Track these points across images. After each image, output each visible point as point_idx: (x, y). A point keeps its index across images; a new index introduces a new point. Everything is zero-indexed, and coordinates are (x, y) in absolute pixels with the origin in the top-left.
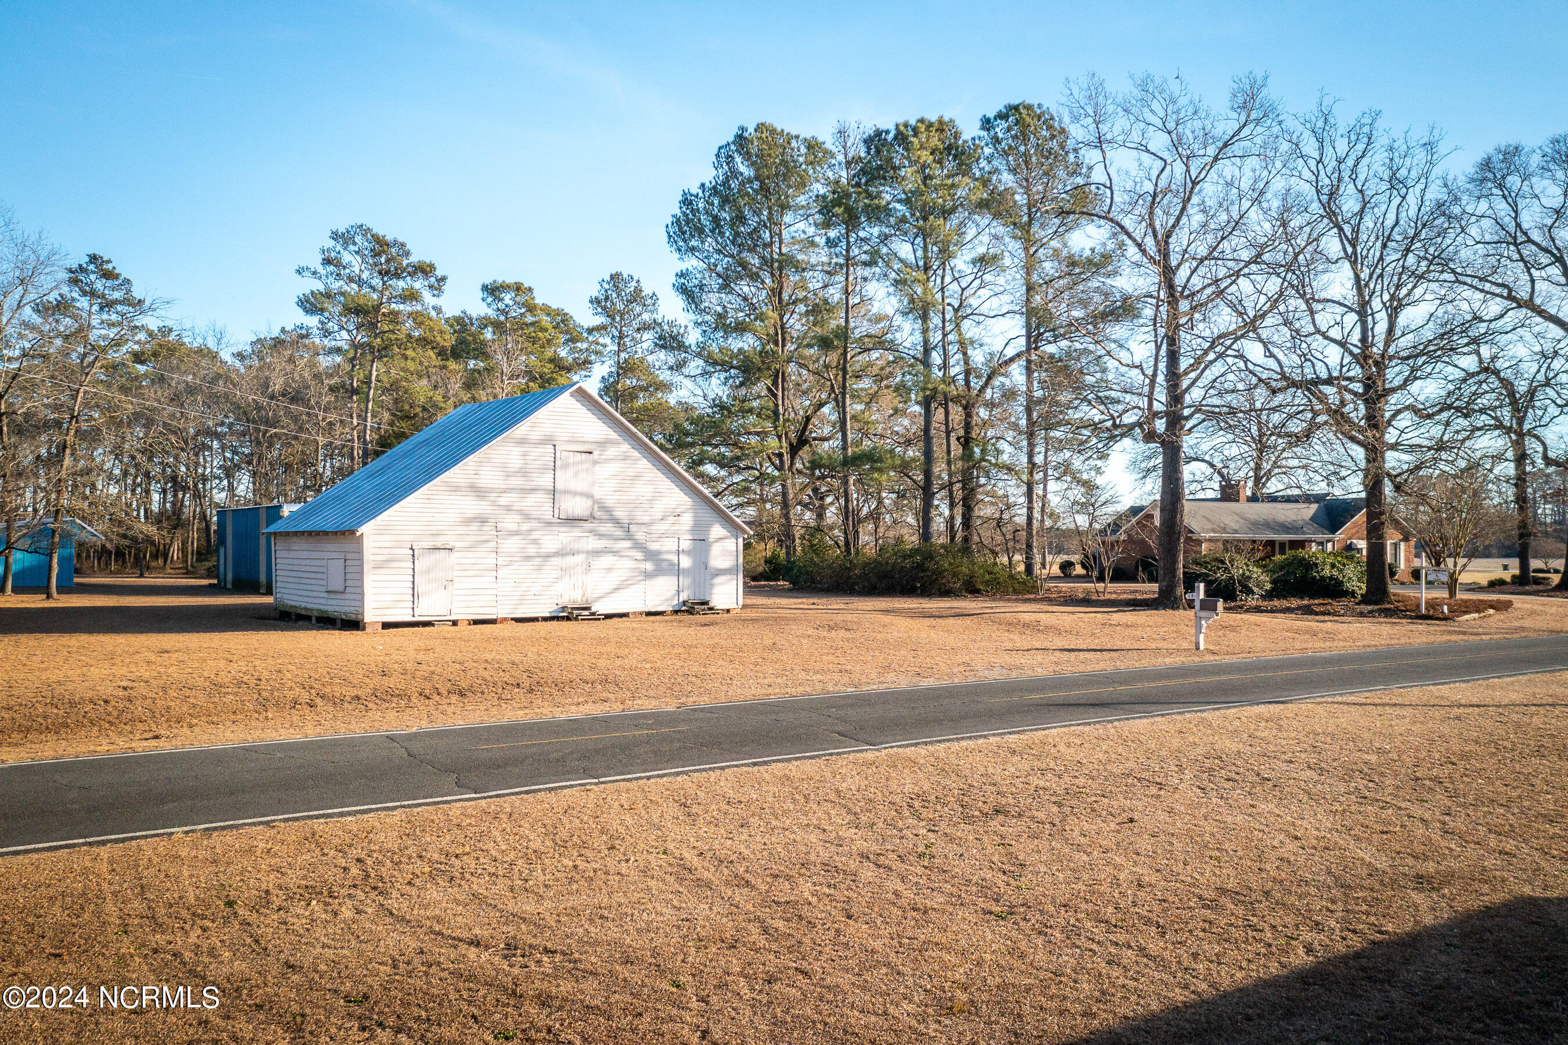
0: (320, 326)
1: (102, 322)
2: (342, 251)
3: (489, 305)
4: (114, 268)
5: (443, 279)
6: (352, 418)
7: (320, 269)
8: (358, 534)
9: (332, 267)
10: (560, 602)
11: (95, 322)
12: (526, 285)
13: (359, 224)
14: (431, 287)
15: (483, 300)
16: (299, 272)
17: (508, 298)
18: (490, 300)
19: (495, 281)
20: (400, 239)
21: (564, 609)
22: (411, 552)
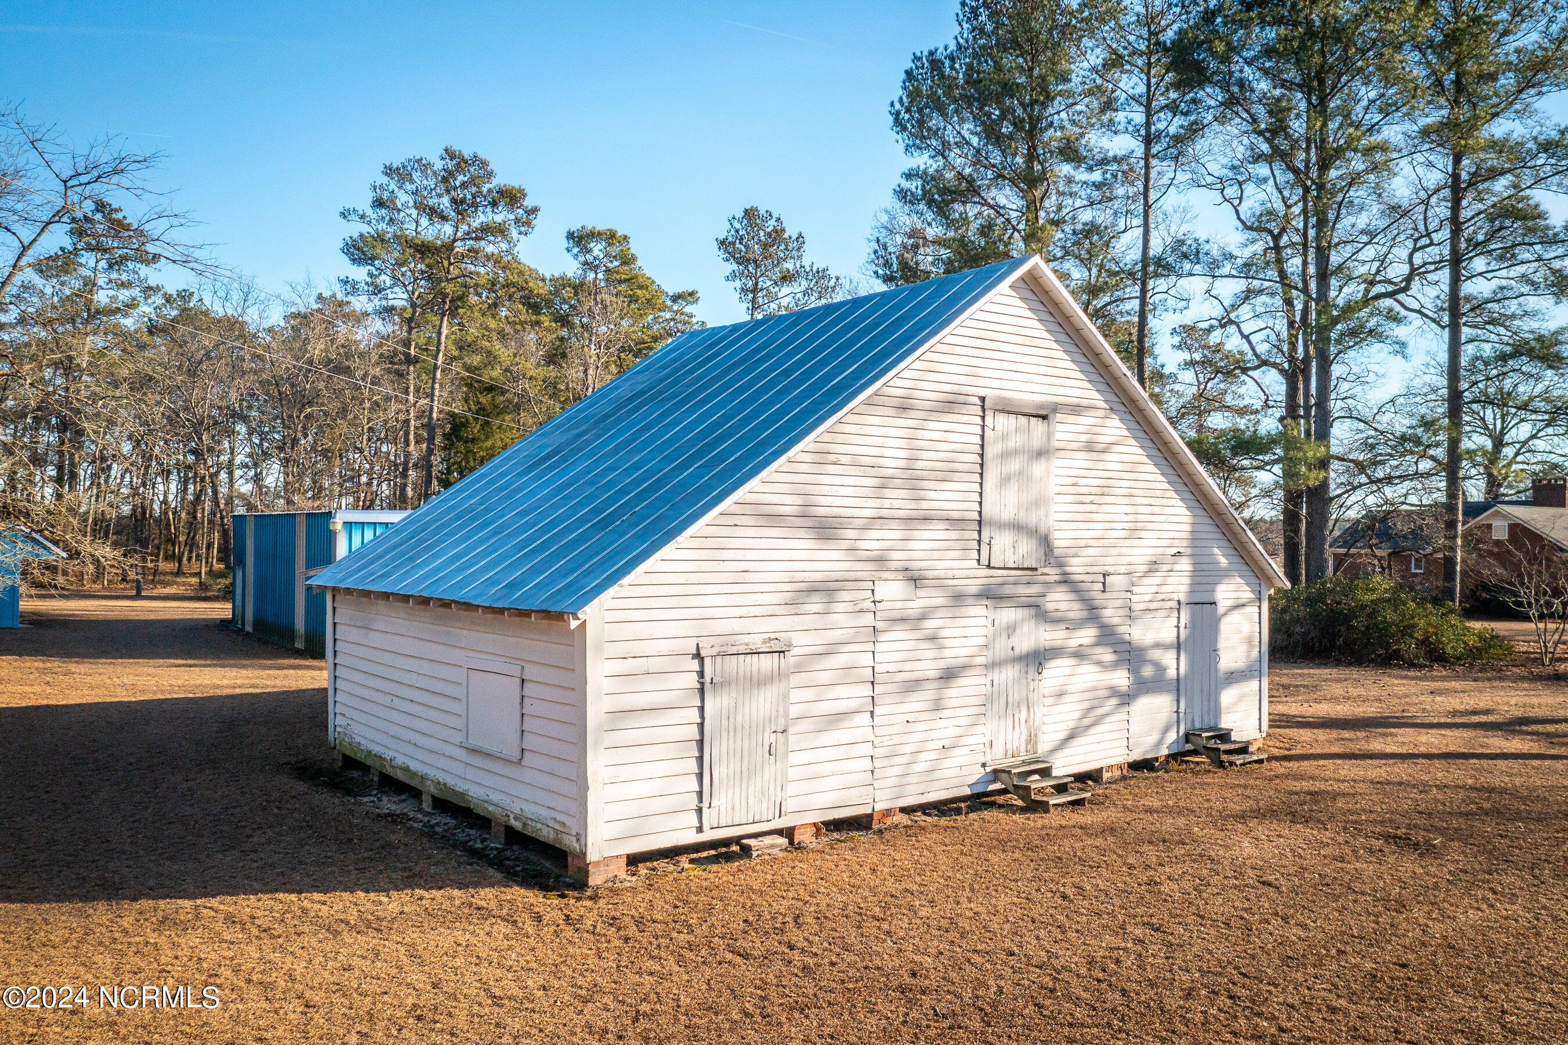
0: (369, 280)
1: (110, 281)
2: (396, 190)
3: (576, 256)
4: (125, 218)
5: (535, 210)
6: (407, 393)
7: (369, 212)
8: (574, 624)
9: (383, 211)
10: (988, 759)
11: (101, 281)
12: (619, 234)
13: (418, 157)
14: (517, 221)
15: (568, 250)
16: (343, 215)
17: (597, 248)
18: (576, 250)
19: (583, 227)
20: (482, 155)
21: (996, 774)
22: (695, 665)
